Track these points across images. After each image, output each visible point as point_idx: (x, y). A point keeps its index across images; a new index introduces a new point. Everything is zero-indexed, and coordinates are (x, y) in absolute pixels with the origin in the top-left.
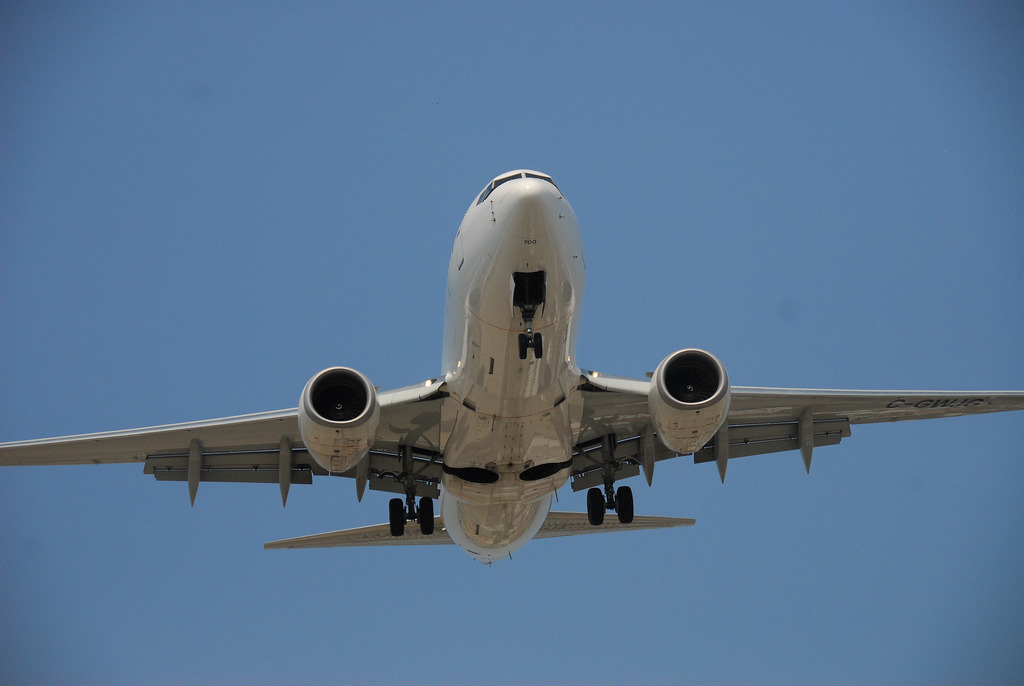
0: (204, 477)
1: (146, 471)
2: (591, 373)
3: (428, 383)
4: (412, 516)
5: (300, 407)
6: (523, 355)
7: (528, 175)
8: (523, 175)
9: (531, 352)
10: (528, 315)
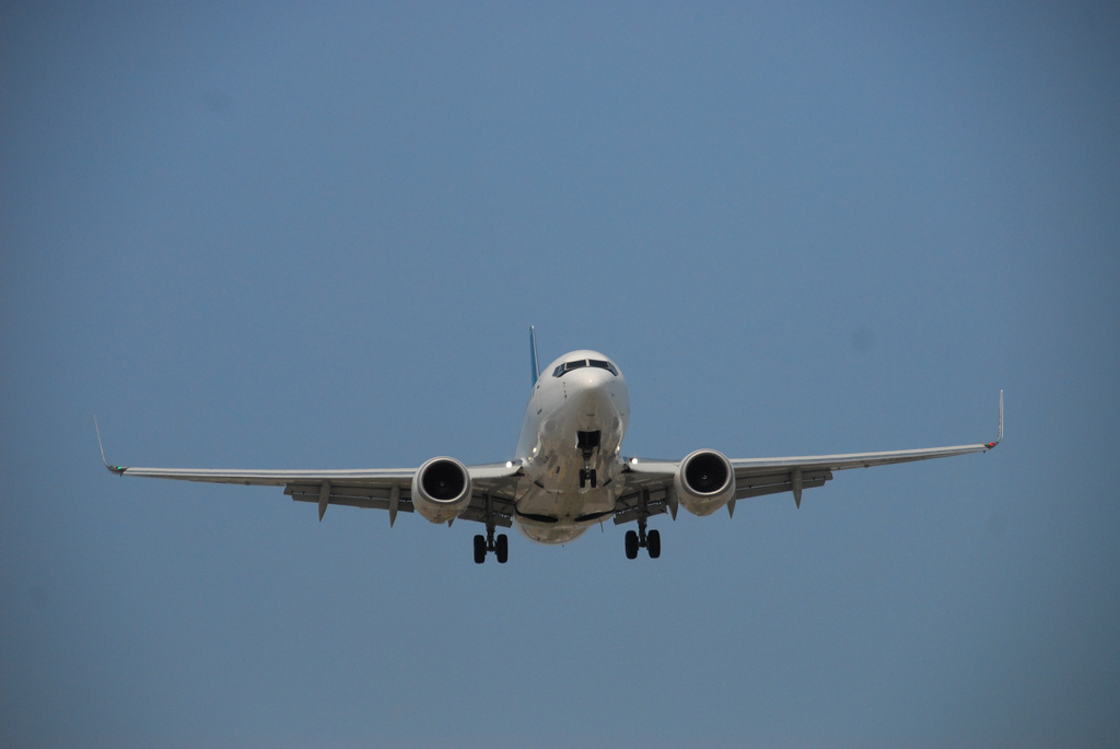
0: (332, 500)
1: (285, 493)
2: (631, 460)
3: (509, 465)
4: (491, 549)
5: (416, 474)
6: (583, 485)
7: (594, 363)
8: (588, 364)
9: (588, 482)
10: (587, 456)
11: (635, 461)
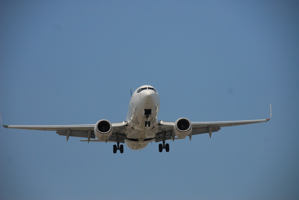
0: (70, 135)
1: (57, 133)
3: (124, 122)
4: (118, 149)
5: (95, 126)
6: (146, 126)
7: (149, 88)
8: (147, 88)
10: (147, 117)
11: (162, 122)
